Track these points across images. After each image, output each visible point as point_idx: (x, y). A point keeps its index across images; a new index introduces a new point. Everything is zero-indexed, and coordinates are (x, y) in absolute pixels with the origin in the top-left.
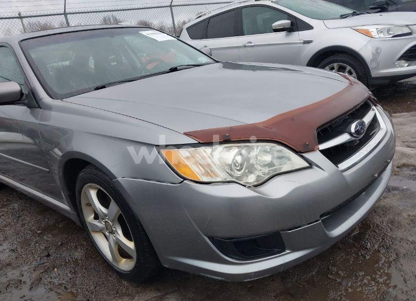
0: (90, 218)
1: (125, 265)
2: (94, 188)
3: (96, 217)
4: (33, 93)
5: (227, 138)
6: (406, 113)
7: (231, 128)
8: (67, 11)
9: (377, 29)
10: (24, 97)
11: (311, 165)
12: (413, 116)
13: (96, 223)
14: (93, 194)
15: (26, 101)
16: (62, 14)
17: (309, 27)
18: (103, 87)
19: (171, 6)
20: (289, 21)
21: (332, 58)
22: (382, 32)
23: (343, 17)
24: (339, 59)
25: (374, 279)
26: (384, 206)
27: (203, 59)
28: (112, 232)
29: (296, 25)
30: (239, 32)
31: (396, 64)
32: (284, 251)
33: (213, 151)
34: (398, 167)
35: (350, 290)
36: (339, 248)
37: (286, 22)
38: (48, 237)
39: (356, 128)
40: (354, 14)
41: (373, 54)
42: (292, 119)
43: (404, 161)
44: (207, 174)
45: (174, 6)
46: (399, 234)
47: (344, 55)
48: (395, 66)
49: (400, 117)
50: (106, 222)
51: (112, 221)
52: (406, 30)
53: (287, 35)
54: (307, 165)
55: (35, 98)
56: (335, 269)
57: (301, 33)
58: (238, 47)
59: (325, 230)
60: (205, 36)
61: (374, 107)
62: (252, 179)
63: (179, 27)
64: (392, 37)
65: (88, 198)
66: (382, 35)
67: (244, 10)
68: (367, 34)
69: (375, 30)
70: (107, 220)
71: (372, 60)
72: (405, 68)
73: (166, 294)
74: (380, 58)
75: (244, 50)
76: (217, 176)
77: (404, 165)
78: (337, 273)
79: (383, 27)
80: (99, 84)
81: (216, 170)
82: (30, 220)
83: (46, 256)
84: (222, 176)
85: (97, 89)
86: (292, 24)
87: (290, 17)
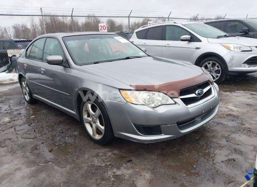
0: (85, 117)
1: (98, 137)
2: (90, 104)
3: (89, 116)
4: (67, 61)
5: (145, 89)
6: (242, 91)
7: (147, 85)
8: (73, 15)
9: (234, 46)
10: (63, 63)
11: (176, 103)
12: (245, 93)
13: (88, 118)
14: (90, 106)
15: (64, 64)
16: (70, 16)
17: (199, 41)
18: (97, 63)
19: (129, 17)
20: (190, 36)
21: (209, 58)
22: (236, 48)
23: (219, 37)
24: (213, 59)
25: (198, 154)
26: (213, 130)
27: (142, 54)
28: (95, 123)
29: (193, 39)
30: (163, 38)
31: (242, 65)
32: (161, 134)
33: (140, 93)
34: (226, 115)
35: (187, 156)
36: (188, 143)
37: (188, 37)
38: (62, 126)
39: (198, 92)
40: (225, 36)
41: (230, 59)
42: (171, 85)
43: (230, 113)
44: (136, 101)
45: (130, 17)
46: (215, 140)
47: (216, 57)
48: (241, 67)
49: (238, 93)
50: (92, 118)
51: (96, 118)
52: (249, 49)
53: (188, 43)
54: (174, 103)
55: (68, 64)
56: (184, 149)
57: (195, 43)
58: (162, 46)
59: (179, 129)
60: (145, 38)
61: (211, 85)
62: (153, 105)
63: (132, 25)
64: (242, 51)
65: (87, 107)
66: (236, 50)
67: (167, 27)
68: (228, 48)
69: (233, 47)
70: (93, 117)
71: (229, 62)
72: (247, 68)
73: (113, 150)
74: (233, 62)
75: (164, 48)
76: (140, 102)
77: (230, 114)
78: (184, 150)
79: (237, 45)
80: (95, 61)
81: (140, 100)
82: (52, 119)
83: (62, 133)
84: (142, 103)
85: (95, 63)
86: (191, 38)
87: (190, 34)
